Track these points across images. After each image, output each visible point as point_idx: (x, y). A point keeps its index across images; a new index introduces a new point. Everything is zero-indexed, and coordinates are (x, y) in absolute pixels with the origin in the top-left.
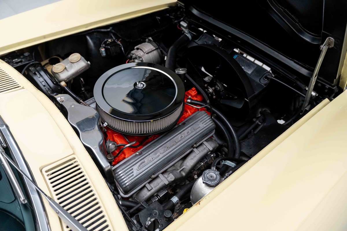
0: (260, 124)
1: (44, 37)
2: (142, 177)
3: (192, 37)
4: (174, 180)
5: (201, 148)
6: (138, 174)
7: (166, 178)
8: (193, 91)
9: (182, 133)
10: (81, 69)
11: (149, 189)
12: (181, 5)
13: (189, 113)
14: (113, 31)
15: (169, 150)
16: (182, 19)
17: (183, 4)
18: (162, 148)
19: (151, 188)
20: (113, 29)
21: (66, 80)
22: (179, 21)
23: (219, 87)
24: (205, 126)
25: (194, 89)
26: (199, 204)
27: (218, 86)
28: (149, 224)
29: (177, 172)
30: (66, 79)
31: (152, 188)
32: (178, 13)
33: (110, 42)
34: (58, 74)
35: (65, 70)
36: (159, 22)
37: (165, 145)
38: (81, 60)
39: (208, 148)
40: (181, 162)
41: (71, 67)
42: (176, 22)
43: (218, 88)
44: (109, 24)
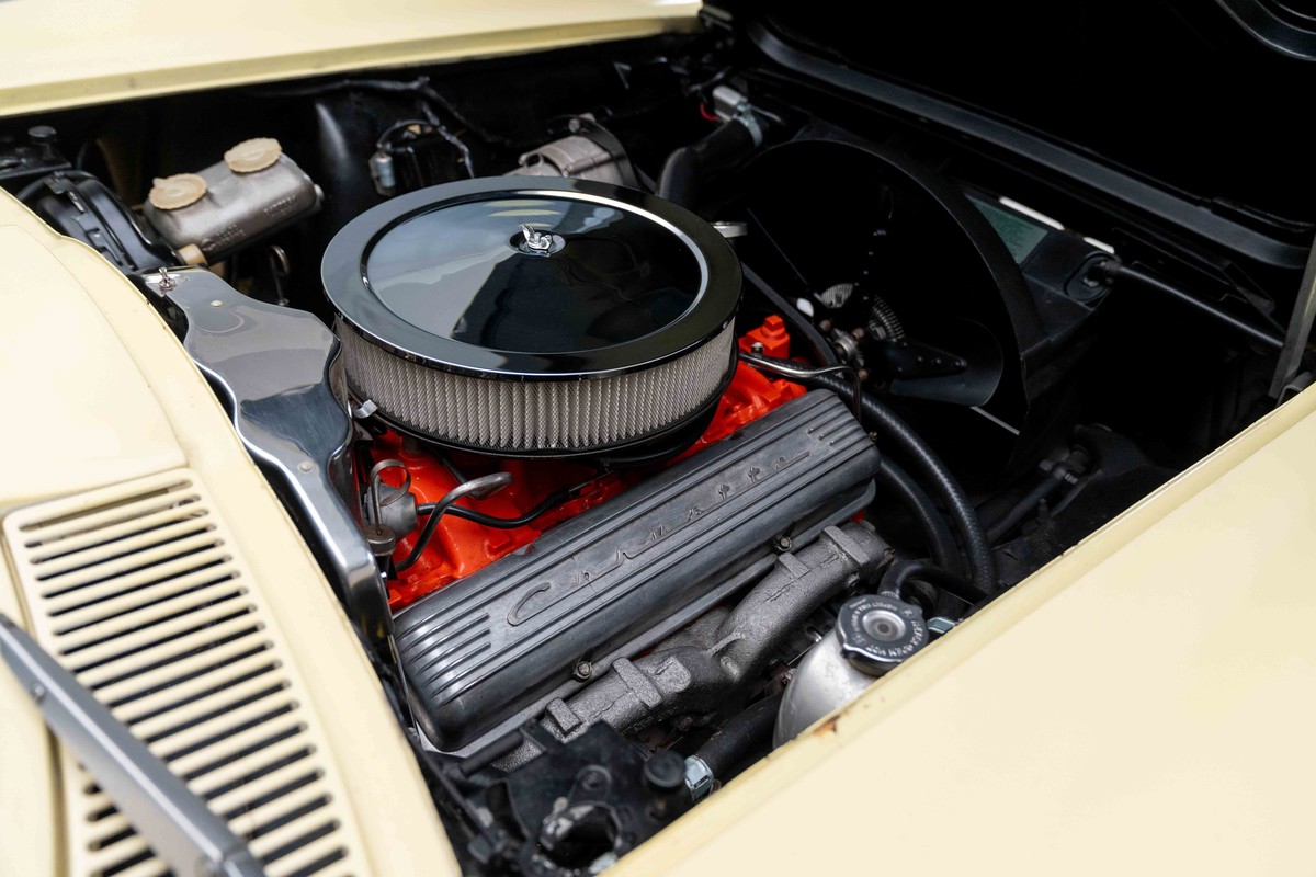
0: (1073, 480)
1: (132, 80)
2: (532, 658)
3: (764, 132)
4: (687, 690)
5: (815, 554)
6: (513, 641)
7: (650, 679)
8: (773, 328)
9: (727, 473)
10: (276, 201)
11: (566, 728)
12: (718, 23)
13: (755, 407)
14: (432, 93)
15: (665, 544)
16: (720, 76)
17: (726, 16)
18: (633, 535)
19: (575, 722)
20: (431, 84)
21: (208, 244)
22: (707, 84)
23: (885, 328)
24: (833, 450)
25: (774, 320)
26: (834, 729)
27: (881, 324)
28: (560, 832)
29: (702, 658)
30: (206, 240)
31: (581, 723)
32: (704, 60)
33: (413, 133)
34: (171, 216)
35: (205, 200)
36: (627, 86)
37: (645, 519)
38: (278, 167)
39: (848, 555)
40: (717, 617)
41: (233, 194)
42: (697, 91)
43: (881, 332)
44: (417, 65)
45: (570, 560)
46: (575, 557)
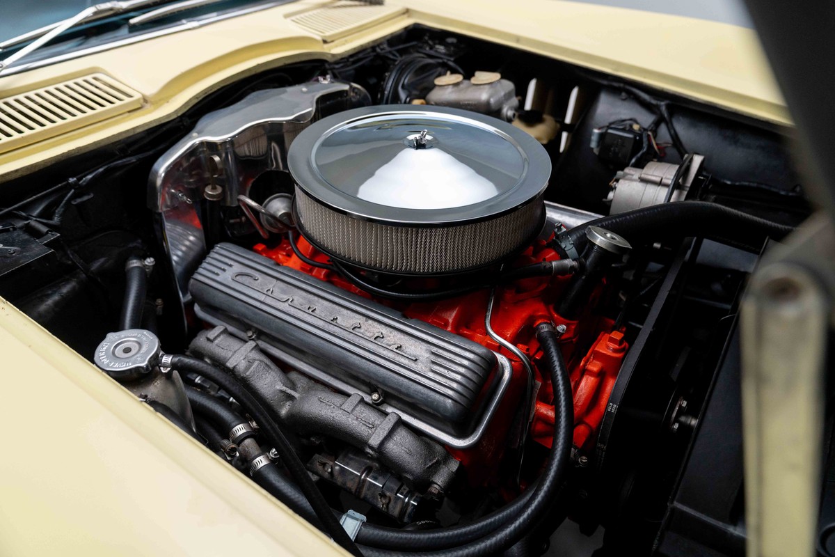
6: (226, 283)
9: (370, 322)
15: (306, 315)
18: (304, 298)
24: (431, 375)
25: (618, 336)
37: (316, 298)
44: (671, 92)
45: (275, 280)
46: (278, 282)
